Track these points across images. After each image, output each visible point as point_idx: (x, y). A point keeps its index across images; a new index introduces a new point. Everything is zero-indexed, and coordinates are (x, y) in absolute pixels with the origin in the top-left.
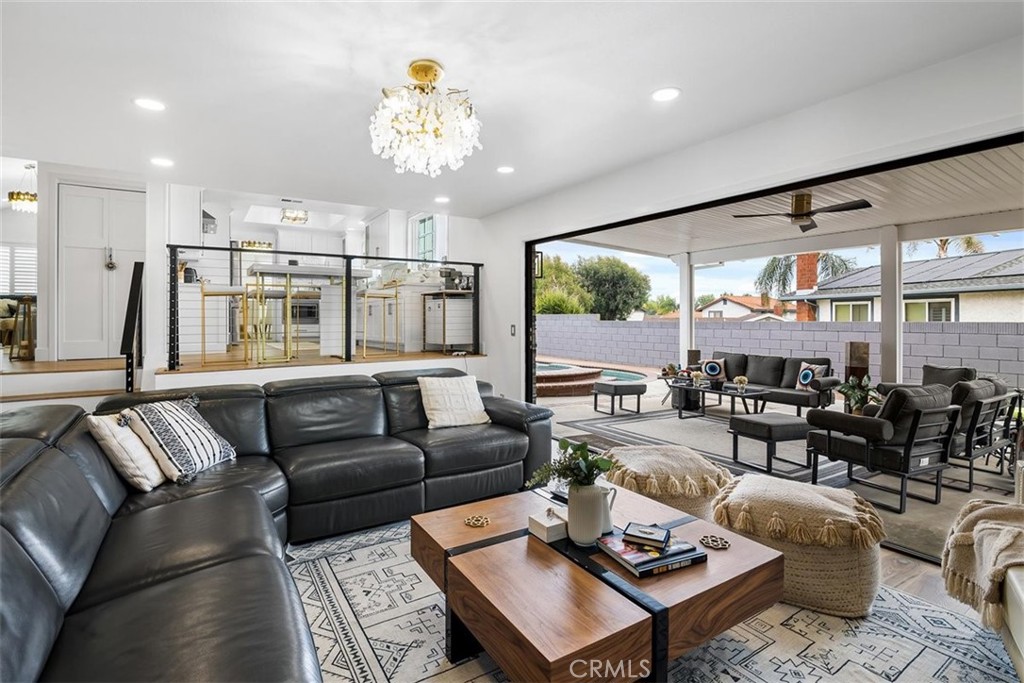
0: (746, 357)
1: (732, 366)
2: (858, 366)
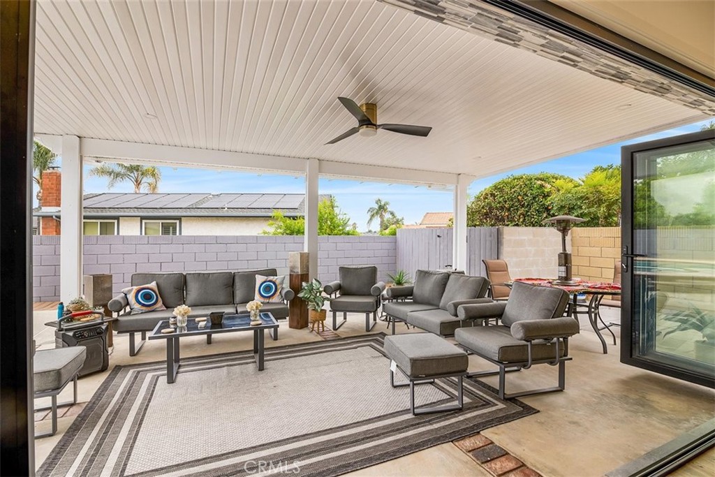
0: (185, 277)
1: (169, 290)
2: (305, 273)
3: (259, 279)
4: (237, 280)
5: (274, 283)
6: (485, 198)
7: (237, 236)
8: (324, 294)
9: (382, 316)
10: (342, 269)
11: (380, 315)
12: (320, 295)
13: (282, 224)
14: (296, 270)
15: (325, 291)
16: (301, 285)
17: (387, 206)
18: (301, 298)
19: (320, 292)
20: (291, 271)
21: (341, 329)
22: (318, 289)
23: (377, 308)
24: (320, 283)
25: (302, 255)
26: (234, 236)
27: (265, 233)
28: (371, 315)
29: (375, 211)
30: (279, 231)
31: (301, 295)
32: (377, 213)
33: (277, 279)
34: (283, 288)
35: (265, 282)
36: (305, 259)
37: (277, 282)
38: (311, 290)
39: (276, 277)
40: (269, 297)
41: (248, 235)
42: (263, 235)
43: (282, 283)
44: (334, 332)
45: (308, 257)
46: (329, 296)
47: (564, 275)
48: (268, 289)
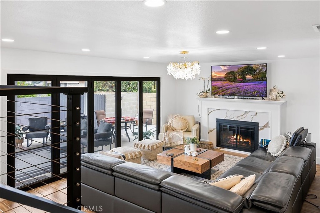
8: (22, 132)
9: (50, 139)
10: (30, 119)
11: (49, 139)
12: (20, 132)
15: (22, 130)
21: (30, 146)
22: (20, 129)
23: (48, 135)
24: (20, 126)
28: (45, 138)
44: (28, 147)
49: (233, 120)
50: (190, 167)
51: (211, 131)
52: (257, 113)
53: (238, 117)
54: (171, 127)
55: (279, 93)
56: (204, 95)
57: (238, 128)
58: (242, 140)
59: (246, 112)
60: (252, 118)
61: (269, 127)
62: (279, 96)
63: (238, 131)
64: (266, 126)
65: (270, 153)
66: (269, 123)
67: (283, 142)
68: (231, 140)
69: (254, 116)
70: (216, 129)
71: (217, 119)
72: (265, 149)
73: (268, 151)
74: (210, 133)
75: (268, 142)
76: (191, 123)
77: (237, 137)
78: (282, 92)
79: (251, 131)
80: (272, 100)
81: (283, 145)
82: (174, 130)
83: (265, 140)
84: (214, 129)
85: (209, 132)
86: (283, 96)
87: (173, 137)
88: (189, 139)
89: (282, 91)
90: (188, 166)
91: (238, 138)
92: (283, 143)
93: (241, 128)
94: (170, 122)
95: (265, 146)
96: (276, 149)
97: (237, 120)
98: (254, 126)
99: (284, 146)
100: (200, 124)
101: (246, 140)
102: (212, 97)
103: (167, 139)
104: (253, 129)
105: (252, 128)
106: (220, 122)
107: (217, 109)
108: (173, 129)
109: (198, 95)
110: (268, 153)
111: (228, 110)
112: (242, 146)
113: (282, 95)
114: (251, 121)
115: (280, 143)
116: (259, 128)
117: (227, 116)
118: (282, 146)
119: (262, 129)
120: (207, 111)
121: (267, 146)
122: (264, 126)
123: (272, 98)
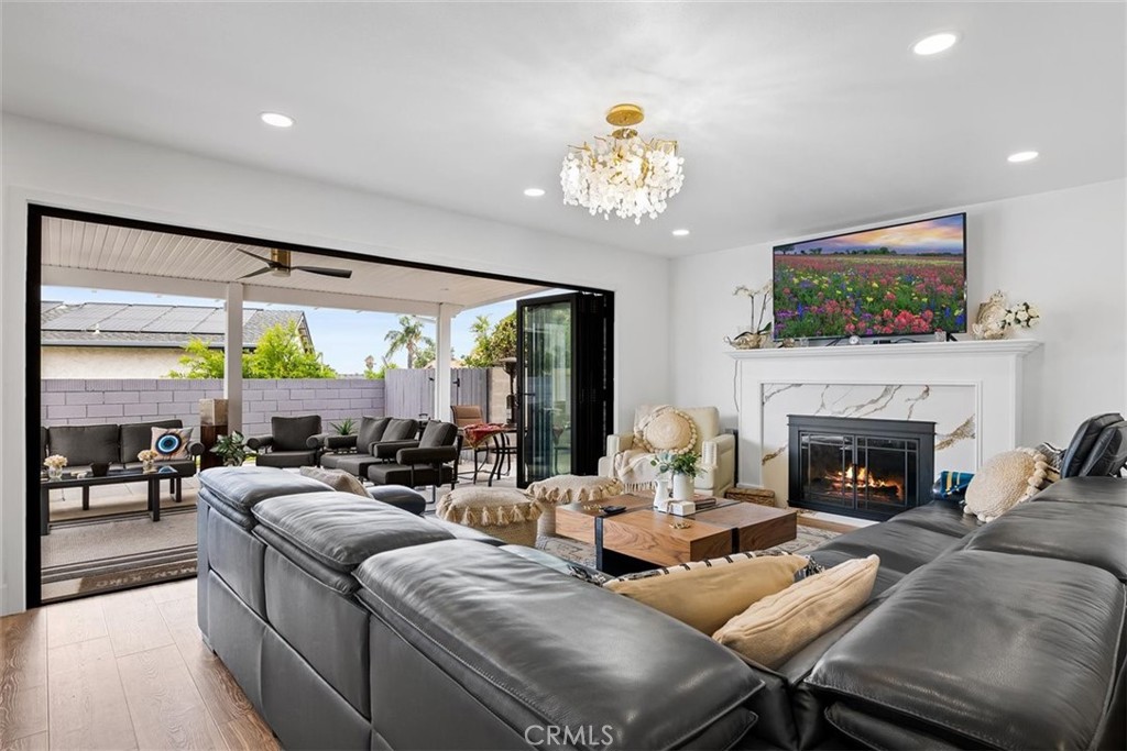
0: (48, 431)
2: (222, 424)
3: (156, 432)
4: (125, 435)
5: (178, 436)
6: (504, 329)
7: (122, 381)
8: (246, 449)
10: (275, 420)
12: (242, 450)
13: (202, 360)
14: (209, 421)
16: (216, 439)
17: (420, 329)
18: (214, 454)
19: (242, 447)
20: (203, 422)
22: (240, 443)
24: (242, 436)
25: (217, 402)
26: (117, 380)
27: (173, 375)
29: (399, 336)
30: (200, 371)
31: (214, 450)
32: (402, 340)
33: (182, 432)
34: (189, 443)
35: (164, 435)
36: (222, 408)
37: (182, 435)
38: (229, 443)
39: (180, 430)
40: (171, 453)
41: (141, 378)
42: (170, 378)
43: (189, 436)
45: (227, 405)
46: (254, 452)
47: (510, 417)
48: (168, 443)
49: (845, 419)
50: (654, 549)
51: (773, 456)
52: (927, 391)
53: (862, 406)
54: (641, 440)
55: (1014, 311)
56: (749, 341)
57: (860, 442)
58: (872, 483)
59: (888, 389)
60: (912, 406)
61: (973, 436)
62: (1013, 324)
63: (861, 453)
64: (964, 431)
65: (974, 516)
66: (975, 421)
67: (1029, 470)
68: (837, 485)
69: (916, 400)
70: (787, 450)
71: (790, 416)
72: (955, 502)
73: (966, 510)
74: (767, 462)
75: (967, 479)
76: (706, 428)
77: (856, 473)
78: (1024, 308)
79: (906, 451)
80: (984, 338)
81: (1030, 480)
82: (651, 450)
83: (955, 474)
84: (781, 450)
85: (764, 461)
86: (1028, 321)
87: (641, 466)
88: (666, 458)
89: (1025, 304)
90: (647, 545)
91: (862, 476)
92: (1031, 475)
93: (871, 442)
94: (641, 426)
95: (955, 493)
96: (1001, 498)
97: (856, 417)
98: (916, 436)
99: (1033, 484)
100: (736, 434)
101: (886, 482)
102: (774, 347)
103: (621, 472)
104: (915, 444)
105: (913, 441)
106: (799, 426)
107: (793, 385)
108: (648, 446)
109: (731, 343)
110: (969, 515)
111: (828, 386)
112: (874, 499)
113: (1023, 316)
114: (906, 419)
115: (1017, 474)
116: (937, 442)
117: (823, 405)
118: (1025, 484)
119: (948, 443)
120: (759, 395)
121: (963, 491)
122: (955, 434)
123: (988, 333)
